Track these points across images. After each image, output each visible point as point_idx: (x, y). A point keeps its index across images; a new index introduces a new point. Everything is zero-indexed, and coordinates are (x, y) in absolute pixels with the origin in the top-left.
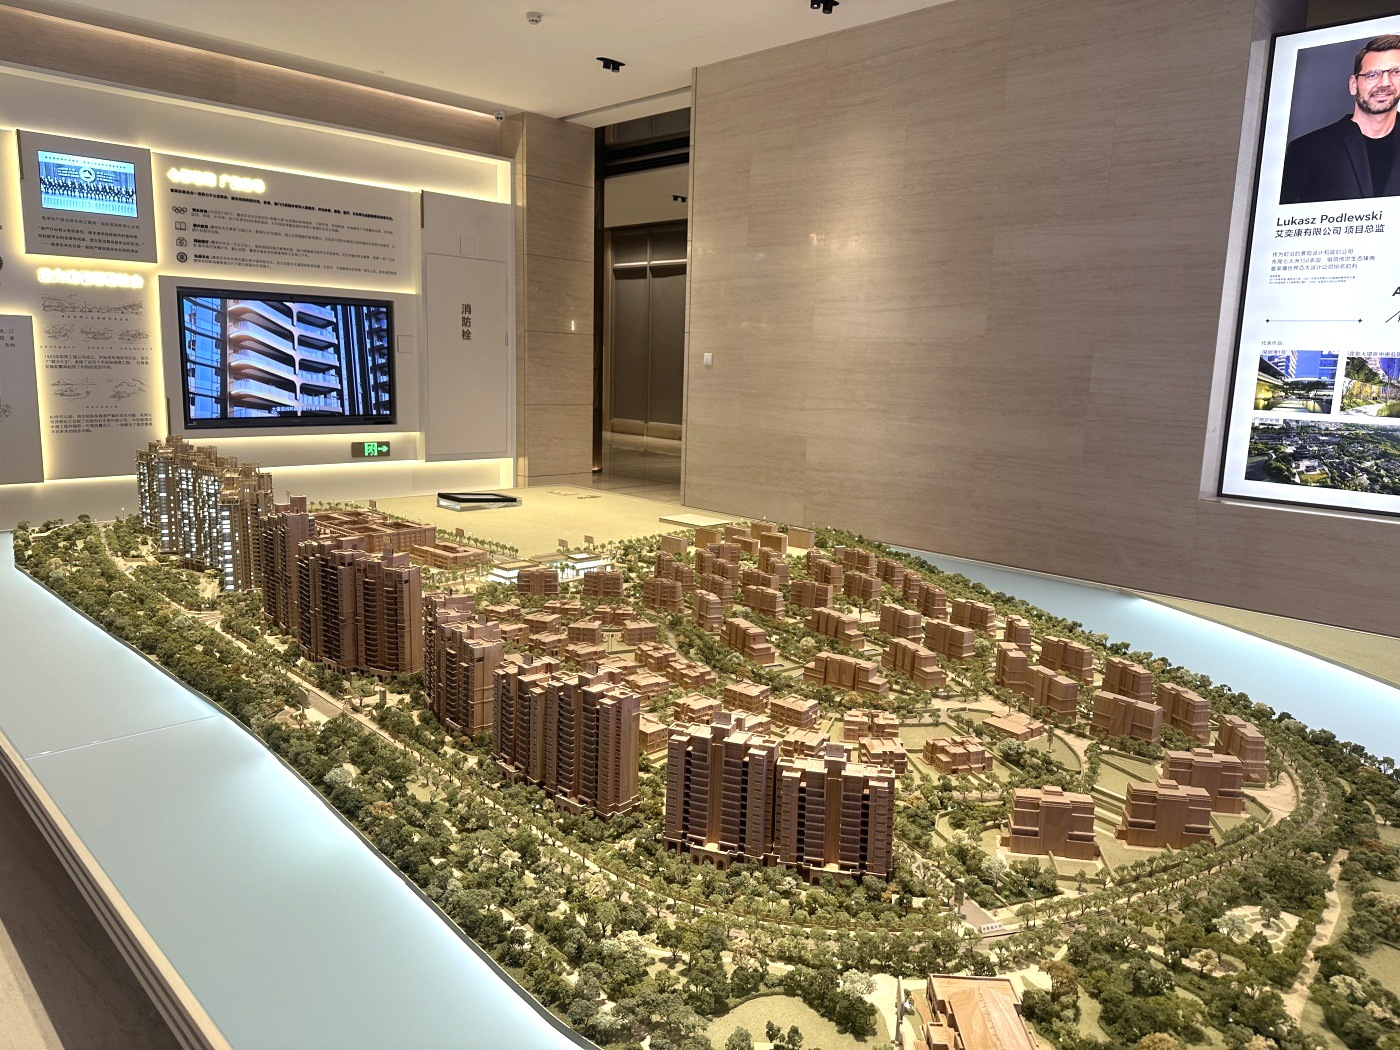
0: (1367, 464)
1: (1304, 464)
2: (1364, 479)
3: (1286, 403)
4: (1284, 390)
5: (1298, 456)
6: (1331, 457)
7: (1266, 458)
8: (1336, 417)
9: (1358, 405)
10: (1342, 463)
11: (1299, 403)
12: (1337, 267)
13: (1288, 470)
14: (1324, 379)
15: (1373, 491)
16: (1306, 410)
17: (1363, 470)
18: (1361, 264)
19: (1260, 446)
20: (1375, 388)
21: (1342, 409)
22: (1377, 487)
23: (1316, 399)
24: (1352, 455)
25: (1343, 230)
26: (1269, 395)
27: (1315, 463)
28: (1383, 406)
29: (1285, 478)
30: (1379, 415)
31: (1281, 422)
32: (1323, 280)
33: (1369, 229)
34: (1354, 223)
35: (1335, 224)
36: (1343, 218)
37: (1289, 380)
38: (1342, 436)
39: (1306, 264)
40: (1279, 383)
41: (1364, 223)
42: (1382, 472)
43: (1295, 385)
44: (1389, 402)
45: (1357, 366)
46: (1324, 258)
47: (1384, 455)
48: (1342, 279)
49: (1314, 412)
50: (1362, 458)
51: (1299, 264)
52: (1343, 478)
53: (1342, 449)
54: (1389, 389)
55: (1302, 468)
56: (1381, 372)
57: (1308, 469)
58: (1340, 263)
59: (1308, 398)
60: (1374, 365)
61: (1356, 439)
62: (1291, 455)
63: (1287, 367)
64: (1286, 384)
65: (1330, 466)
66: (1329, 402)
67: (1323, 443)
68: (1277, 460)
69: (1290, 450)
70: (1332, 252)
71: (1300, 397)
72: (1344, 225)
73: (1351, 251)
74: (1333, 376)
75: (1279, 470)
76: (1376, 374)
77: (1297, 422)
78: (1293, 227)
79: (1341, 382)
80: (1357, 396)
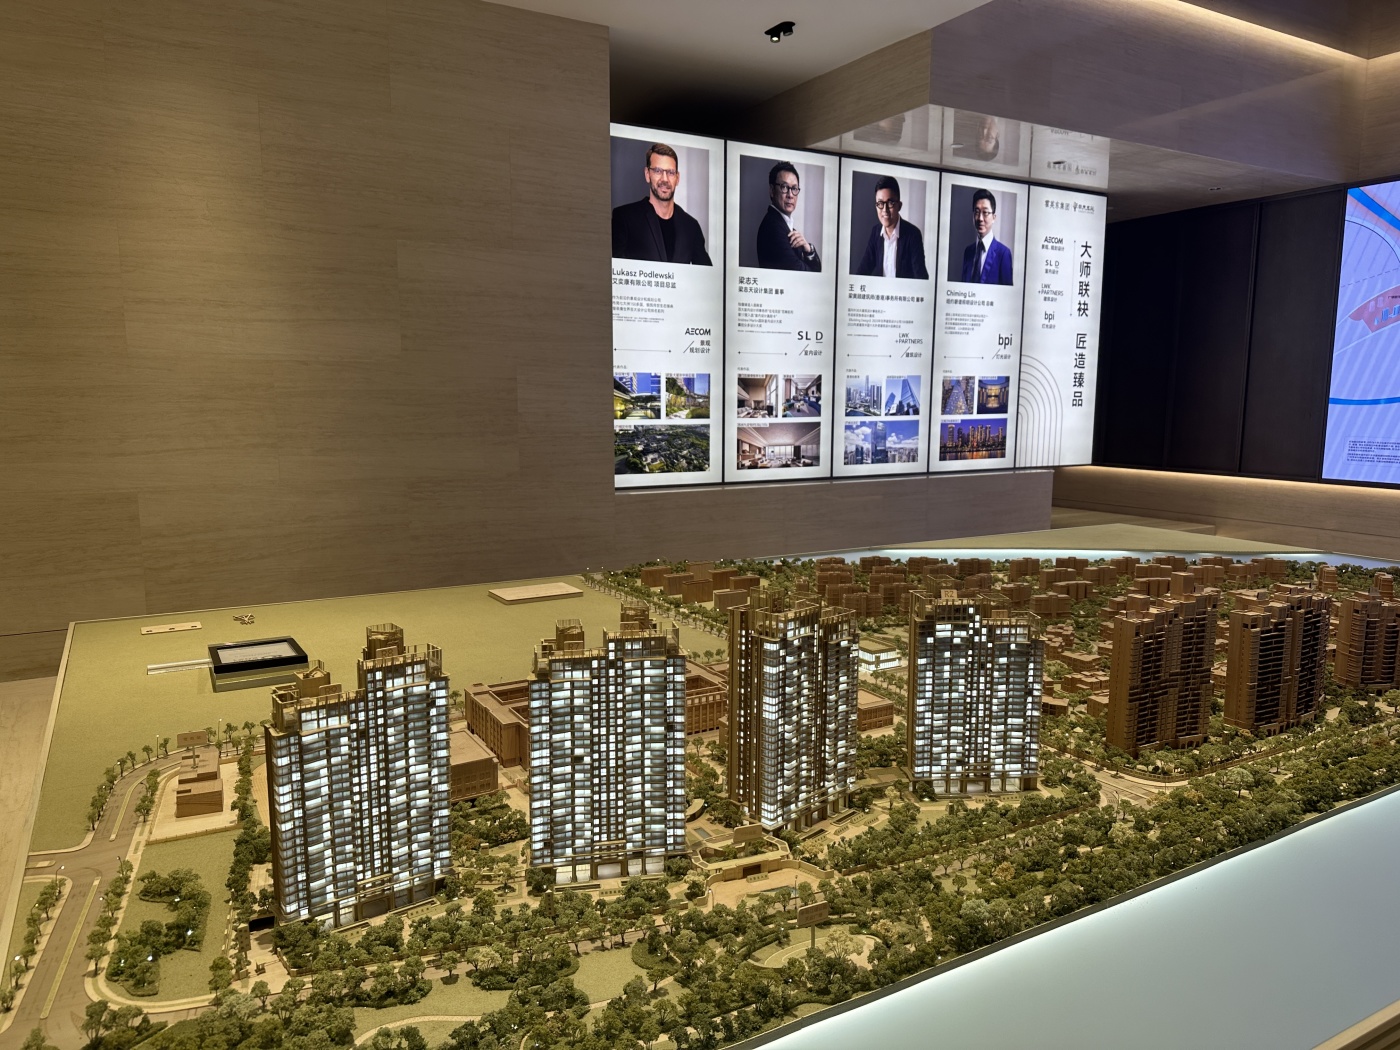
0: (685, 452)
1: (650, 457)
2: (684, 462)
3: (634, 413)
4: (632, 403)
5: (645, 452)
6: (665, 450)
7: (626, 456)
8: (664, 421)
9: (675, 411)
10: (671, 454)
11: (642, 413)
12: (652, 310)
13: (641, 463)
14: (655, 393)
15: (689, 470)
16: (646, 417)
17: (684, 457)
18: (666, 309)
19: (622, 447)
20: (683, 399)
21: (667, 415)
22: (691, 468)
23: (652, 409)
24: (675, 447)
25: (653, 284)
26: (623, 407)
27: (656, 456)
28: (688, 411)
29: (639, 470)
30: (687, 418)
31: (633, 428)
32: (646, 320)
33: (668, 286)
34: (660, 280)
35: (648, 279)
36: (652, 274)
37: (634, 395)
38: (669, 434)
39: (634, 307)
40: (627, 397)
41: (664, 280)
42: (693, 457)
43: (638, 399)
44: (692, 408)
45: (672, 383)
46: (645, 303)
47: (693, 445)
48: (656, 320)
49: (651, 418)
50: (681, 449)
51: (630, 306)
52: (673, 463)
53: (670, 444)
54: (690, 399)
55: (649, 460)
56: (685, 388)
57: (653, 460)
58: (654, 308)
59: (647, 408)
60: (681, 383)
61: (676, 436)
62: (641, 451)
63: (632, 385)
64: (632, 398)
65: (665, 456)
66: (659, 410)
67: (659, 441)
68: (633, 457)
69: (640, 448)
70: (649, 300)
71: (642, 408)
72: (653, 280)
73: (659, 300)
74: (659, 391)
75: (635, 463)
76: (682, 389)
77: (642, 426)
78: (624, 277)
79: (664, 395)
80: (674, 405)
